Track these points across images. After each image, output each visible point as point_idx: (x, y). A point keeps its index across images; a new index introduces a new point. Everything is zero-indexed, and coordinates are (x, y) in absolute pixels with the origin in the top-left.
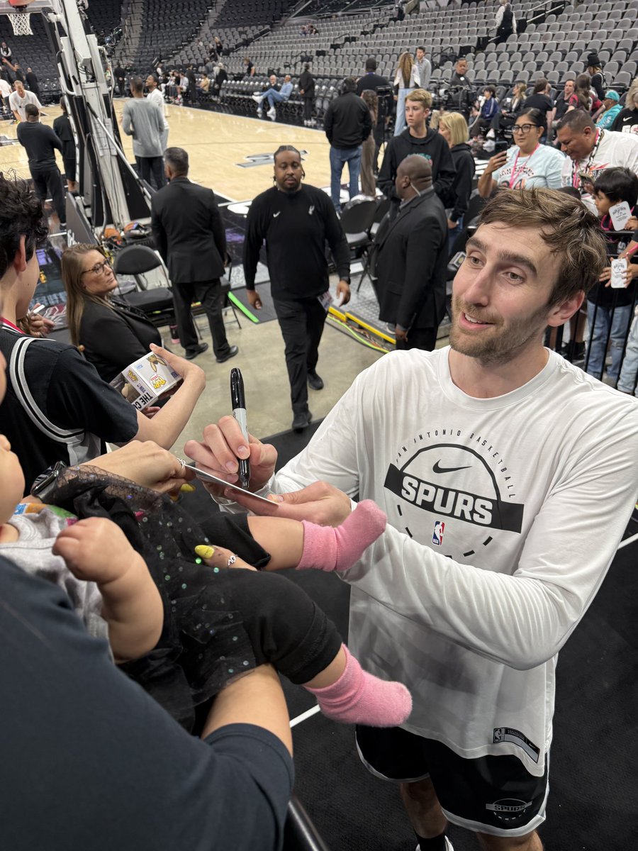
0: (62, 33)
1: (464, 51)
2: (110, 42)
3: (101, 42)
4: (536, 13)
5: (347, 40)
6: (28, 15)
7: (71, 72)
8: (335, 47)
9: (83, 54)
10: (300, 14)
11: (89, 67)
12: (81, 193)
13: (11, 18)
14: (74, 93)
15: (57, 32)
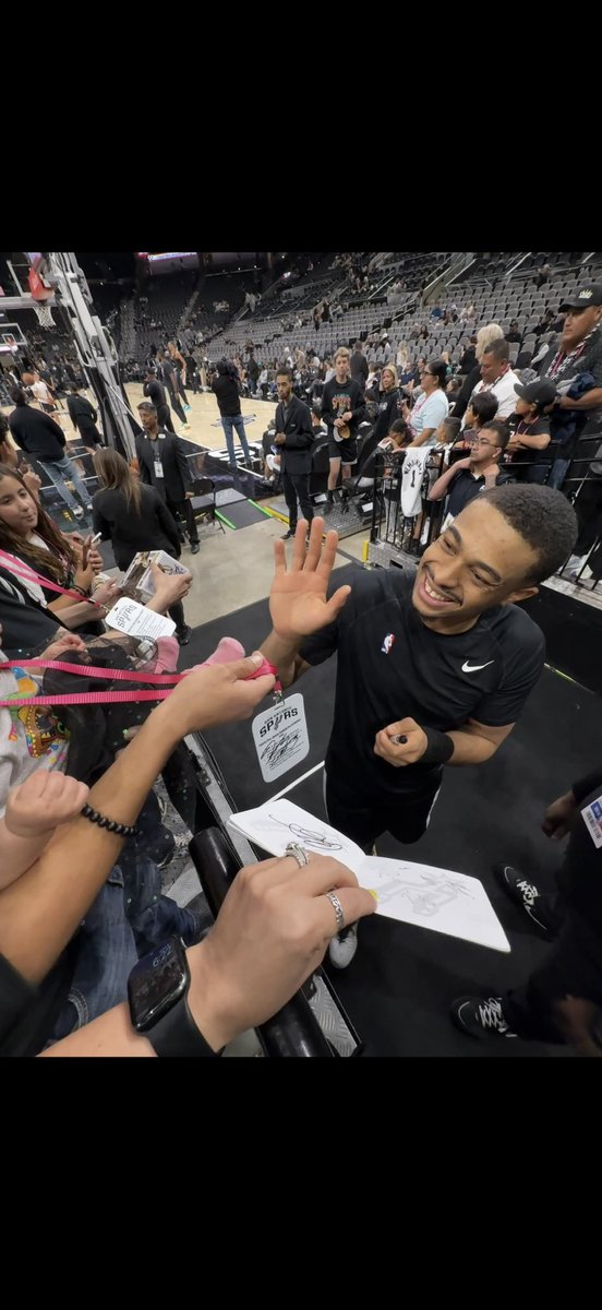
0: (73, 315)
1: (353, 341)
2: (110, 323)
3: (103, 323)
4: (397, 314)
5: (275, 336)
6: (49, 308)
7: (85, 348)
8: (267, 341)
9: (92, 332)
10: (242, 319)
11: (96, 343)
12: (107, 445)
13: (37, 311)
14: (90, 365)
15: (69, 315)
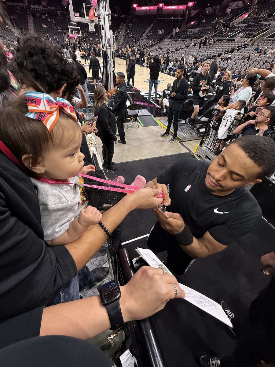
0: (103, 29)
2: (116, 34)
3: (114, 34)
4: (238, 47)
5: (180, 48)
6: (94, 24)
7: (104, 42)
8: (176, 50)
9: (108, 37)
10: (168, 39)
11: (109, 41)
12: (102, 82)
13: (89, 25)
14: (104, 50)
15: (101, 28)
